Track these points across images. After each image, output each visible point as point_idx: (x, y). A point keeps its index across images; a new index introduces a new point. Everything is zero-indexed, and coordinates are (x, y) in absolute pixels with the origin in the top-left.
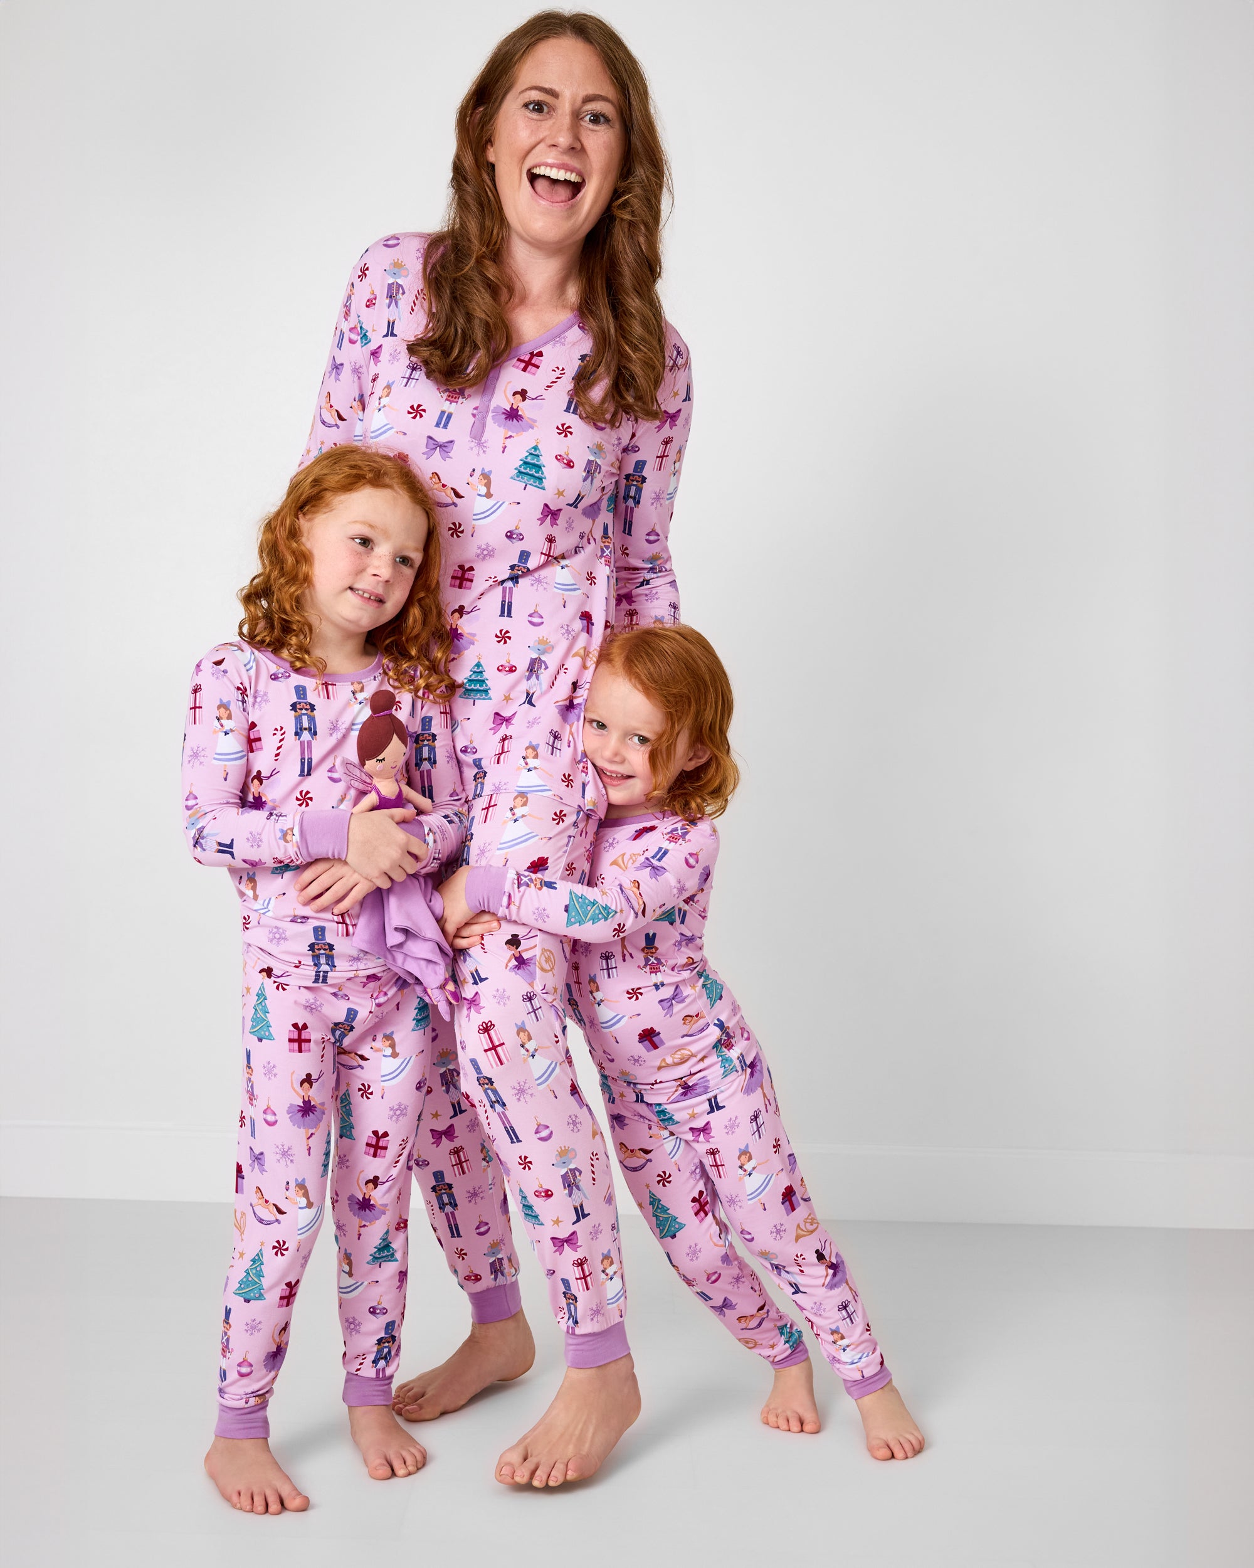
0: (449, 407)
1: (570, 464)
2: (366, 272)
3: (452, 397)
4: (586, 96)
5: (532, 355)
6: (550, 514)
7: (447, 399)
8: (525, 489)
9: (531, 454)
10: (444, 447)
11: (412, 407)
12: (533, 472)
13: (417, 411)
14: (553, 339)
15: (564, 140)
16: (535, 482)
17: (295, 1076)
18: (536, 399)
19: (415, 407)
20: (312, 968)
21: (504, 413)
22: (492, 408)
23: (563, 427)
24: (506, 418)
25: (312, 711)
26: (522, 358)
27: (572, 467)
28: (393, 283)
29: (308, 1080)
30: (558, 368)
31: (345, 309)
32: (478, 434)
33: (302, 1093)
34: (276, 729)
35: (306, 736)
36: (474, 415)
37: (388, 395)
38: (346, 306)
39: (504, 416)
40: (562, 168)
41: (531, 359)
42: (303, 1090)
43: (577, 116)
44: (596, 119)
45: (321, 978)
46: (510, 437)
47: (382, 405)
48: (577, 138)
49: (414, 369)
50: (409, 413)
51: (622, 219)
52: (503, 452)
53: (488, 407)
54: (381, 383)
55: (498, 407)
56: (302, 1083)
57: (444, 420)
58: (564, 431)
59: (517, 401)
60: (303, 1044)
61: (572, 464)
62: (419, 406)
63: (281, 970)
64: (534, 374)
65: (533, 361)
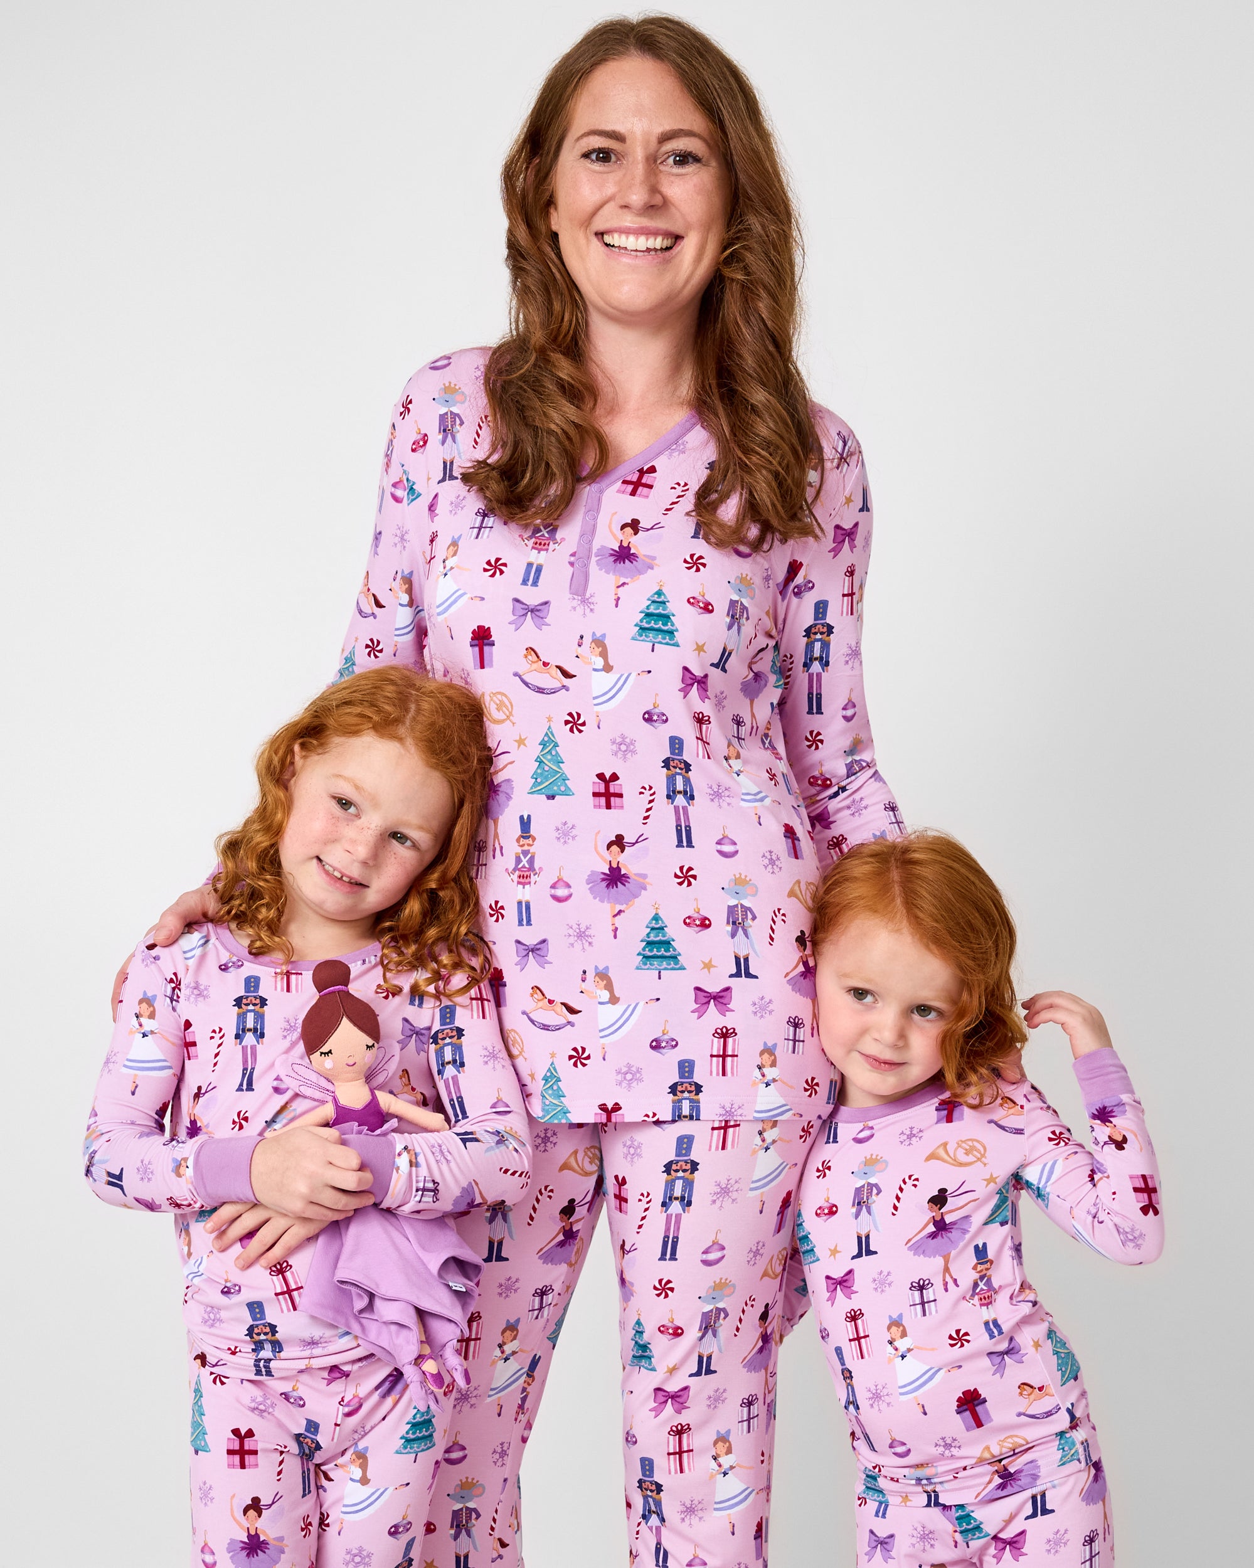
0: (537, 558)
1: (708, 608)
2: (409, 406)
3: (540, 544)
4: (662, 134)
5: (642, 472)
6: (693, 681)
7: (533, 548)
8: (653, 651)
9: (653, 602)
10: (537, 611)
11: (489, 563)
12: (660, 625)
13: (496, 567)
14: (668, 447)
15: (637, 197)
16: (665, 639)
17: (236, 1501)
18: (652, 528)
19: (493, 563)
20: (250, 1356)
21: (612, 555)
22: (594, 550)
23: (692, 559)
24: (615, 561)
25: (262, 1007)
26: (628, 479)
27: (711, 611)
28: (446, 413)
29: (255, 1506)
30: (678, 484)
31: (386, 460)
32: (579, 588)
33: (247, 1525)
34: (214, 1031)
35: (249, 1039)
36: (572, 564)
37: (455, 554)
38: (387, 455)
39: (612, 559)
40: (642, 234)
41: (640, 478)
42: (247, 1520)
43: (653, 161)
44: (683, 159)
45: (263, 1369)
46: (624, 584)
47: (448, 568)
48: (654, 190)
49: (485, 515)
50: (485, 570)
51: (732, 280)
52: (617, 606)
53: (590, 550)
54: (442, 543)
55: (603, 547)
56: (245, 1511)
57: (533, 575)
58: (695, 563)
59: (628, 537)
60: (246, 1456)
61: (710, 607)
62: (498, 560)
63: (215, 1356)
64: (647, 497)
65: (644, 481)
